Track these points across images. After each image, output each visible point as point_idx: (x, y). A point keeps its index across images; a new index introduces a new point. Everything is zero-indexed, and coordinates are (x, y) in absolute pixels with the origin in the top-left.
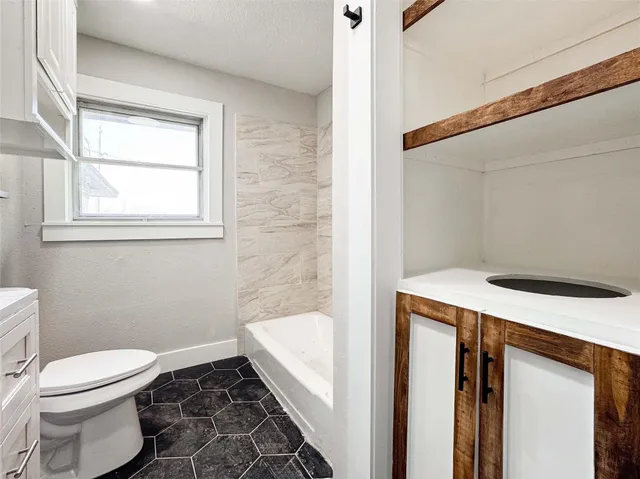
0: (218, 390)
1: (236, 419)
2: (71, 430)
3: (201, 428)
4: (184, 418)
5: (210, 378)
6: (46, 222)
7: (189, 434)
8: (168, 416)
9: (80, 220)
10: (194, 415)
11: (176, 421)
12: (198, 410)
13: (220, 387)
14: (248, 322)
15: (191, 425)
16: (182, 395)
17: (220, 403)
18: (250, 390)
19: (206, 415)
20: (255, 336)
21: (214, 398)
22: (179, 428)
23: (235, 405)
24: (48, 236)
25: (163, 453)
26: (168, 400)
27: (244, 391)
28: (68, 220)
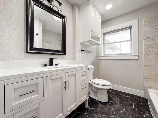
0: (131, 102)
1: (132, 112)
2: (96, 90)
3: (121, 107)
4: (118, 102)
5: (130, 98)
6: (100, 56)
7: (117, 106)
8: (115, 100)
9: (105, 55)
10: (121, 103)
11: (116, 102)
12: (123, 103)
13: (132, 102)
14: (149, 88)
15: (119, 105)
16: (120, 97)
17: (130, 106)
18: (142, 109)
19: (124, 105)
20: (149, 93)
21: (128, 103)
22: (116, 103)
23: (134, 109)
24: (100, 58)
25: (110, 105)
26: (117, 97)
27: (140, 107)
28: (103, 55)
